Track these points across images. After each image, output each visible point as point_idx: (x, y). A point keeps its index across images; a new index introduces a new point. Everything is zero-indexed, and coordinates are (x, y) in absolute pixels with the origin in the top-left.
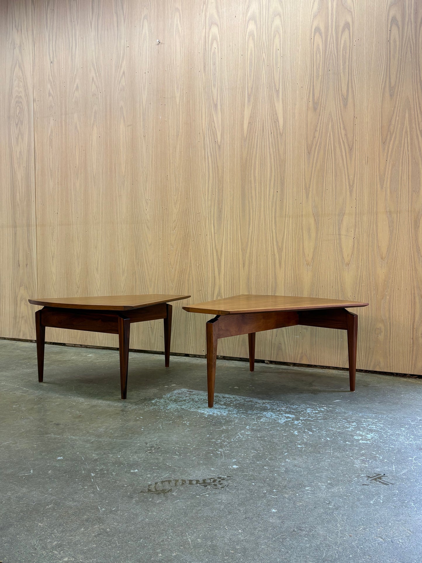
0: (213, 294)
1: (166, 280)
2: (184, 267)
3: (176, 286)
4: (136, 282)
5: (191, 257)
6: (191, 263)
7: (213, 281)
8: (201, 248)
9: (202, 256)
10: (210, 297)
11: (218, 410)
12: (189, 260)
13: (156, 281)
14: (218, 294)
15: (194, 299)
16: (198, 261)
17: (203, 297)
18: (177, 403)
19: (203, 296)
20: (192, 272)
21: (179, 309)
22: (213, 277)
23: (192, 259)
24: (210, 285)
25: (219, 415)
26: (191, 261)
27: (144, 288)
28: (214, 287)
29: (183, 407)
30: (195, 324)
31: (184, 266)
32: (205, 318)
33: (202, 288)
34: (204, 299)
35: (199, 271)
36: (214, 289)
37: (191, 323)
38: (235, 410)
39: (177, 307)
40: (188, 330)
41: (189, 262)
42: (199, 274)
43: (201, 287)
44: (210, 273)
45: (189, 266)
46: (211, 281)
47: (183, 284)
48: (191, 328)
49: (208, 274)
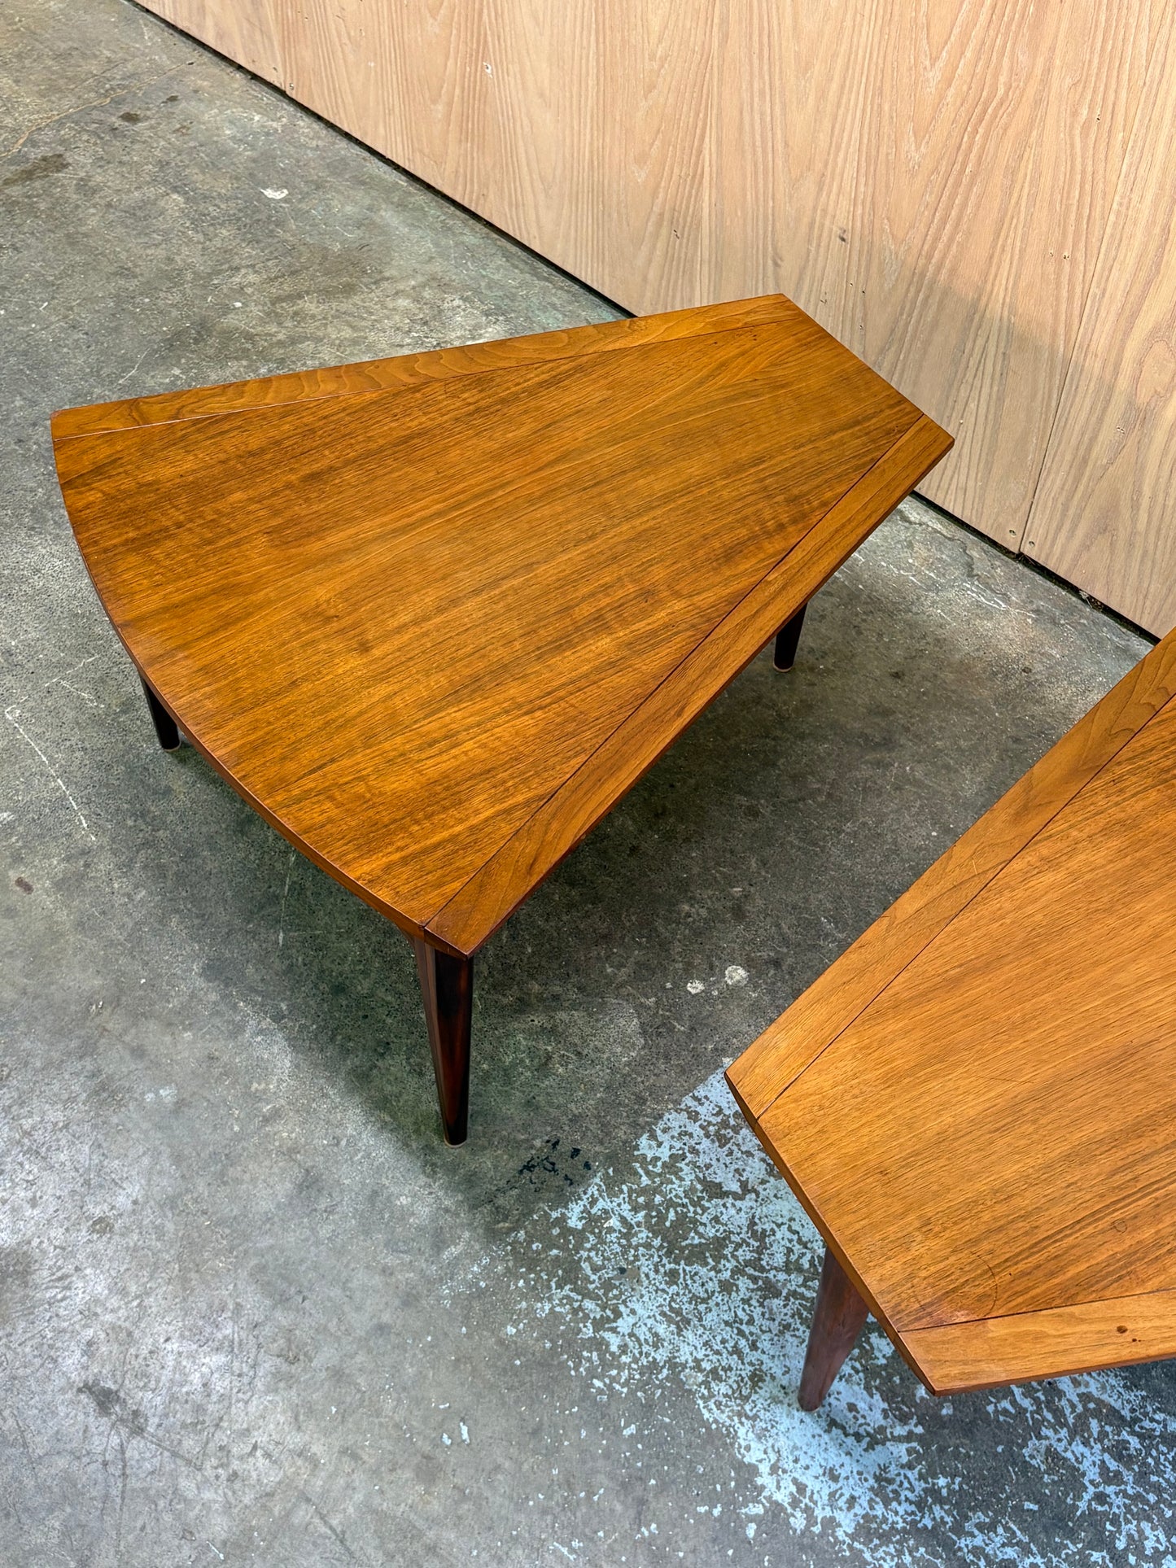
0: (1134, 315)
1: (886, 107)
2: (1001, 91)
3: (936, 170)
4: (725, 38)
5: (1052, 49)
6: (1045, 82)
7: (1152, 247)
8: (1132, 21)
9: (1125, 77)
10: (1112, 317)
11: (834, 1458)
12: (1040, 61)
13: (834, 86)
14: (1156, 329)
15: (1022, 284)
16: (1089, 92)
17: (1070, 299)
18: (672, 1277)
19: (1071, 291)
20: (1041, 135)
21: (931, 288)
22: (1157, 230)
23: (1058, 62)
24: (1131, 261)
25: (817, 1529)
26: (1048, 70)
27: (762, 93)
28: (1149, 283)
29: (685, 1355)
30: (1000, 399)
31: (1002, 79)
32: (1054, 404)
33: (1080, 256)
34: (1076, 312)
35: (1084, 149)
36: (1143, 297)
37: (977, 383)
38: (912, 1475)
39: (923, 275)
40: (959, 406)
41: (1038, 71)
42: (1078, 167)
43: (1075, 244)
44: (1149, 197)
45: (1031, 92)
46: (1137, 243)
47: (974, 176)
48: (972, 405)
49: (1135, 197)
